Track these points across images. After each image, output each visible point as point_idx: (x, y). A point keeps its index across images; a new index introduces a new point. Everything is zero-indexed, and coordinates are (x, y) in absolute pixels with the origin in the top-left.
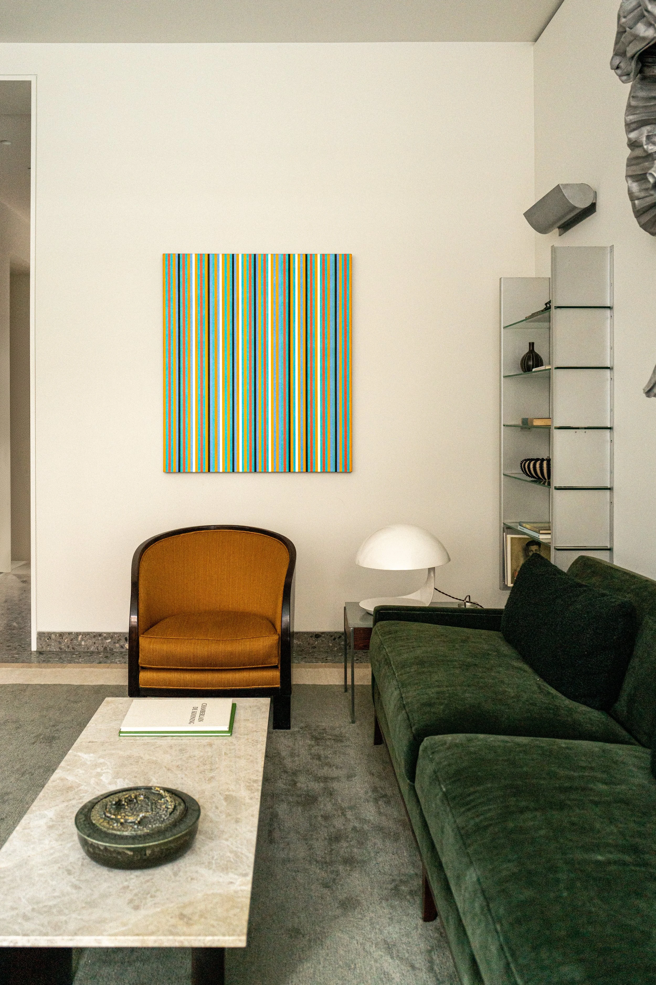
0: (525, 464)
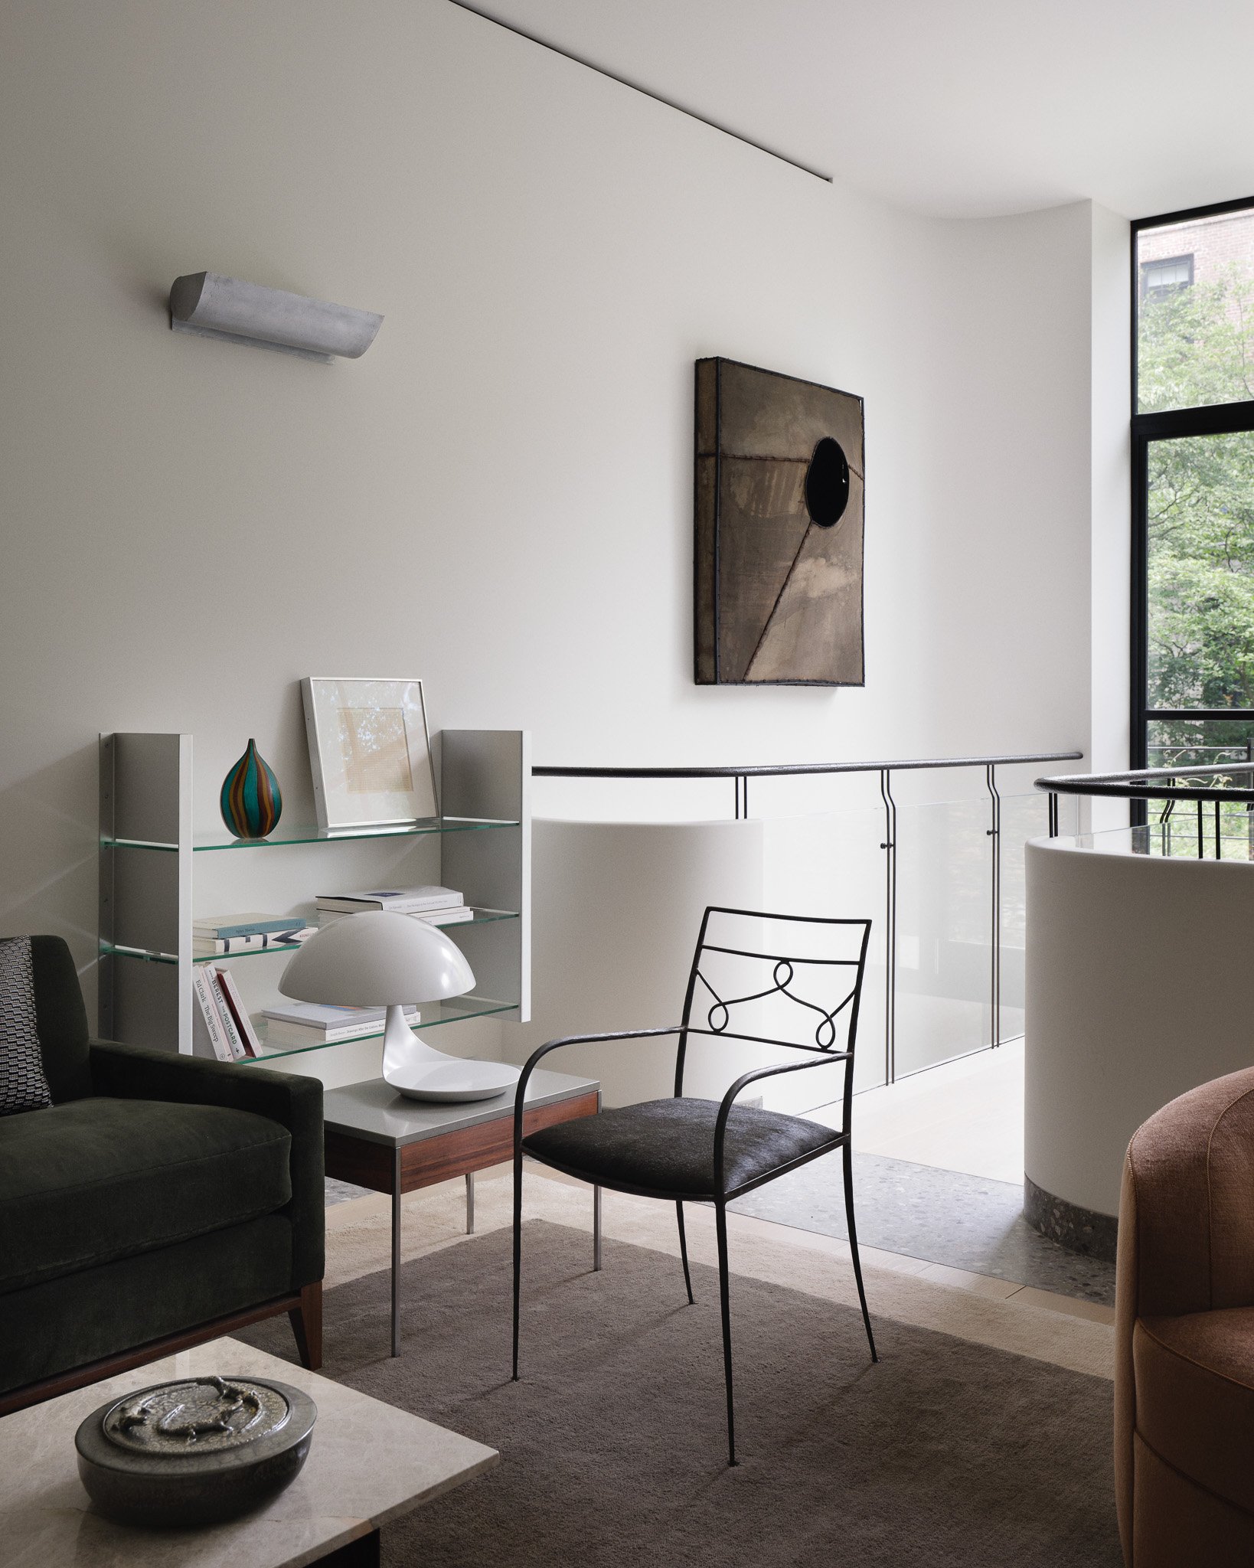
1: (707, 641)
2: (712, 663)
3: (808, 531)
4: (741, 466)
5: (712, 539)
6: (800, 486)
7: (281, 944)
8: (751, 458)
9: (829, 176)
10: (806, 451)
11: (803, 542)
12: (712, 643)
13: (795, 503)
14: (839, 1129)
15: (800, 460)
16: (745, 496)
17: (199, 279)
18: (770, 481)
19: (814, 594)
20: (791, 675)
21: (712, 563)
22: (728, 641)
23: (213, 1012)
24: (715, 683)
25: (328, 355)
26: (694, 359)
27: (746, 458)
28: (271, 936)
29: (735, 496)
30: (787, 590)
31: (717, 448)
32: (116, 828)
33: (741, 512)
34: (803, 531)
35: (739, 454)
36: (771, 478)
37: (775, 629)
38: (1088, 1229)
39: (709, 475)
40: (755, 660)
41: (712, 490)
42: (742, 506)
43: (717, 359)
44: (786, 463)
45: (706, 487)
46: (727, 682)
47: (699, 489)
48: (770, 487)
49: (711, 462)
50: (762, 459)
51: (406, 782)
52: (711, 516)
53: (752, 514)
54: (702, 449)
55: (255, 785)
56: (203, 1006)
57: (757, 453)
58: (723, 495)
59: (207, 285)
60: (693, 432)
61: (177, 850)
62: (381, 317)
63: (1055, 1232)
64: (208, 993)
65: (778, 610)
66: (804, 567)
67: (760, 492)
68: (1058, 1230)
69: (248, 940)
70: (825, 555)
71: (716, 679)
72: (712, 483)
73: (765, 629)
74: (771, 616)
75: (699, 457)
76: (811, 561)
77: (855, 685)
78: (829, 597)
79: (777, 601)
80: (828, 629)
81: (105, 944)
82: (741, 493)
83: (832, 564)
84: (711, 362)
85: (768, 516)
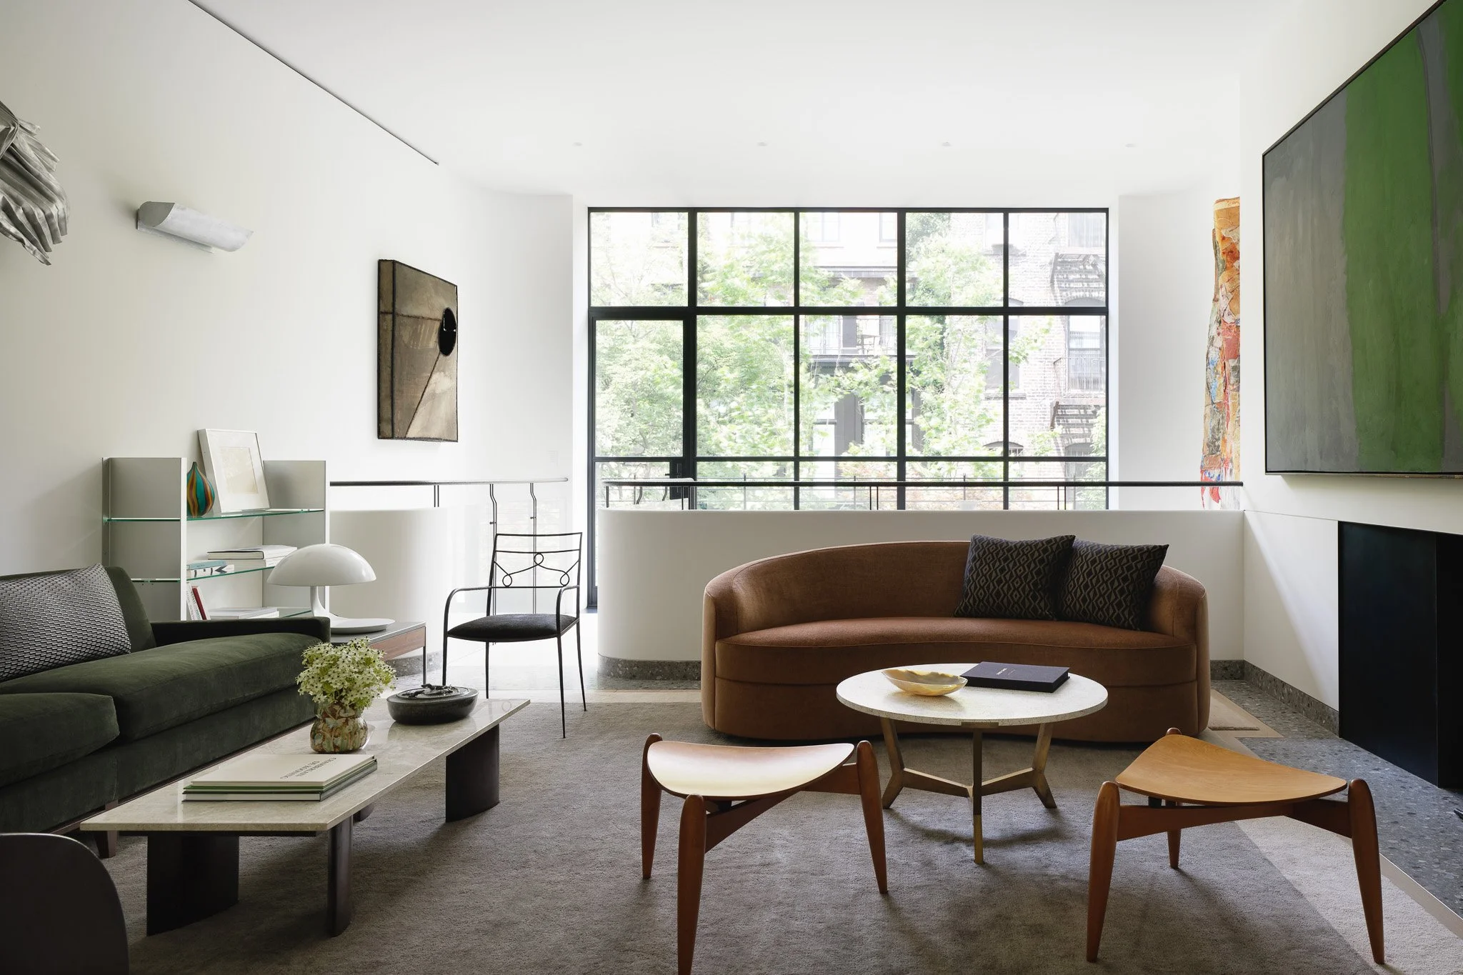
1: (387, 414)
2: (390, 427)
3: (438, 358)
4: (406, 320)
5: (389, 358)
6: (436, 333)
7: (218, 573)
8: (411, 317)
10: (439, 315)
11: (436, 363)
12: (390, 416)
13: (433, 343)
14: (575, 616)
15: (436, 320)
16: (408, 336)
17: (169, 206)
18: (421, 330)
19: (437, 392)
20: (426, 435)
21: (390, 372)
22: (398, 416)
23: (193, 608)
24: (392, 437)
25: (210, 247)
26: (378, 259)
27: (408, 316)
28: (215, 569)
29: (402, 336)
30: (427, 389)
31: (391, 310)
32: (112, 511)
33: (405, 345)
34: (436, 358)
35: (405, 314)
36: (421, 327)
37: (421, 409)
38: (636, 668)
39: (386, 324)
40: (410, 427)
41: (390, 333)
42: (406, 343)
43: (394, 261)
44: (429, 321)
45: (386, 330)
46: (396, 438)
47: (381, 332)
48: (420, 333)
49: (388, 317)
50: (417, 318)
51: (254, 489)
52: (390, 347)
53: (411, 347)
54: (382, 309)
57: (415, 314)
58: (395, 335)
59: (173, 211)
60: (377, 299)
61: (179, 520)
62: (253, 232)
63: (619, 674)
65: (423, 399)
66: (435, 377)
67: (415, 335)
68: (621, 672)
69: (205, 571)
70: (444, 371)
72: (389, 328)
73: (416, 409)
74: (420, 402)
75: (381, 314)
76: (438, 374)
77: (454, 441)
78: (444, 393)
79: (423, 395)
80: (443, 410)
82: (405, 335)
83: (446, 376)
84: (388, 262)
85: (419, 348)
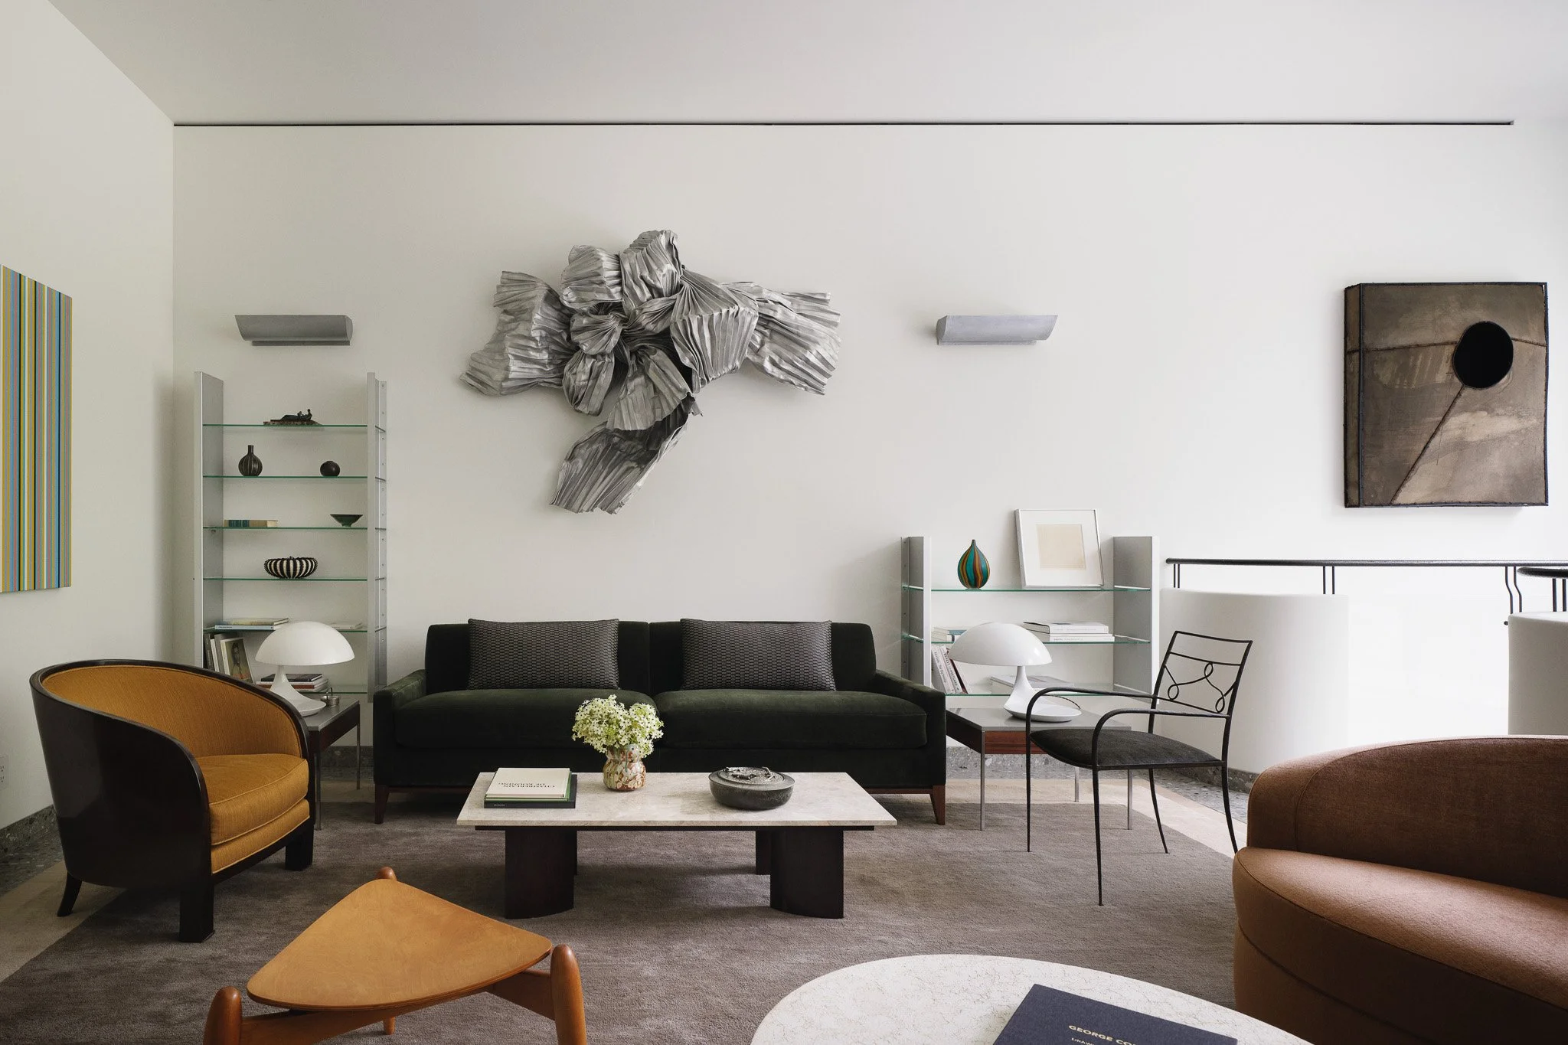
0: (270, 565)
1: (1354, 476)
2: (1357, 492)
3: (1459, 393)
4: (1383, 355)
5: (1356, 408)
6: (1447, 362)
8: (1394, 349)
9: (1509, 121)
10: (1454, 336)
11: (1454, 402)
12: (1357, 479)
13: (1443, 375)
15: (1446, 344)
16: (1389, 375)
18: (1415, 362)
19: (1471, 439)
20: (1447, 498)
21: (1357, 425)
22: (1372, 477)
23: (945, 672)
24: (1360, 505)
26: (1344, 288)
27: (1388, 349)
29: (1378, 376)
30: (1437, 439)
31: (1360, 346)
33: (1385, 386)
34: (1454, 393)
35: (1383, 347)
36: (1416, 359)
37: (1422, 467)
39: (1354, 366)
40: (1402, 489)
41: (1357, 375)
42: (1386, 383)
44: (1432, 347)
45: (1353, 374)
46: (1372, 505)
47: (1347, 377)
48: (1414, 366)
49: (1356, 356)
50: (1406, 348)
52: (1357, 393)
53: (1397, 387)
54: (1349, 348)
55: (972, 563)
56: (938, 665)
57: (1400, 344)
58: (1366, 377)
60: (1343, 337)
62: (1056, 316)
64: (941, 659)
65: (1428, 452)
66: (1457, 419)
67: (1405, 371)
70: (1486, 409)
71: (1359, 503)
72: (1357, 370)
73: (1413, 466)
74: (1419, 457)
75: (1347, 354)
76: (1464, 415)
78: (1498, 439)
79: (1425, 448)
80: (1496, 463)
81: (906, 634)
82: (1385, 374)
83: (1497, 415)
84: (1356, 288)
85: (1413, 387)
